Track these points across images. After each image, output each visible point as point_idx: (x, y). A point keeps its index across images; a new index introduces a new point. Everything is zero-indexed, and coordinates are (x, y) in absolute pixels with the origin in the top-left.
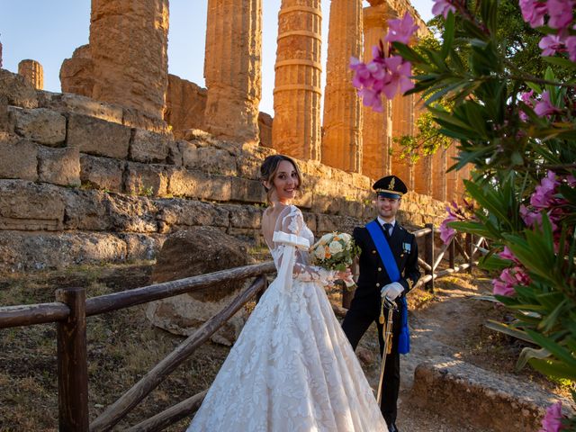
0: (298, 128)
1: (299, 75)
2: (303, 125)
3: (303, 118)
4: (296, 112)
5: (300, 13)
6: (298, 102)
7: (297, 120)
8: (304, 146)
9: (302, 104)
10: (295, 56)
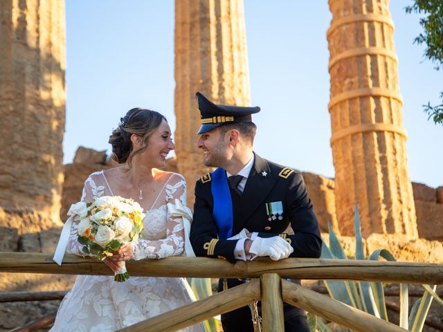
0: (357, 190)
1: (352, 114)
2: (364, 184)
3: (363, 174)
4: (352, 167)
5: (344, 28)
6: (353, 152)
7: (355, 179)
8: (370, 215)
9: (361, 154)
10: (344, 88)
